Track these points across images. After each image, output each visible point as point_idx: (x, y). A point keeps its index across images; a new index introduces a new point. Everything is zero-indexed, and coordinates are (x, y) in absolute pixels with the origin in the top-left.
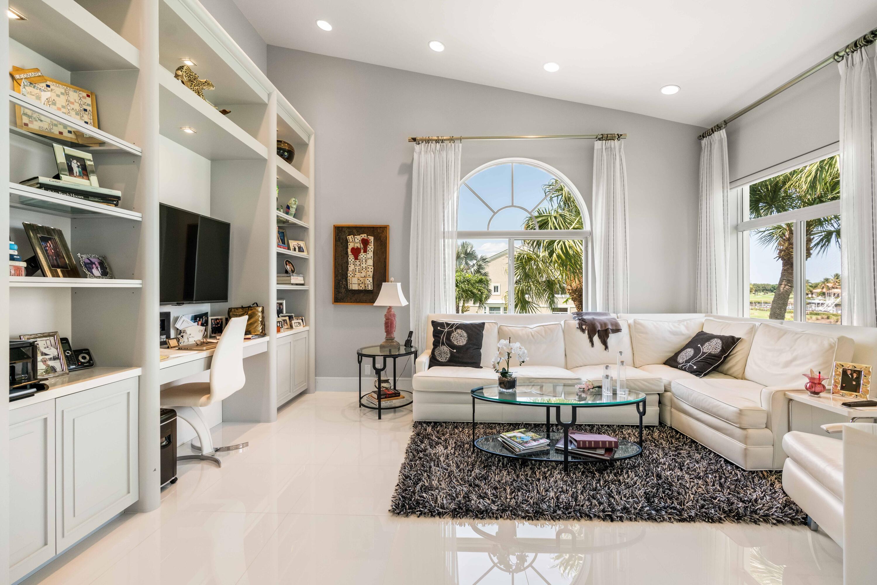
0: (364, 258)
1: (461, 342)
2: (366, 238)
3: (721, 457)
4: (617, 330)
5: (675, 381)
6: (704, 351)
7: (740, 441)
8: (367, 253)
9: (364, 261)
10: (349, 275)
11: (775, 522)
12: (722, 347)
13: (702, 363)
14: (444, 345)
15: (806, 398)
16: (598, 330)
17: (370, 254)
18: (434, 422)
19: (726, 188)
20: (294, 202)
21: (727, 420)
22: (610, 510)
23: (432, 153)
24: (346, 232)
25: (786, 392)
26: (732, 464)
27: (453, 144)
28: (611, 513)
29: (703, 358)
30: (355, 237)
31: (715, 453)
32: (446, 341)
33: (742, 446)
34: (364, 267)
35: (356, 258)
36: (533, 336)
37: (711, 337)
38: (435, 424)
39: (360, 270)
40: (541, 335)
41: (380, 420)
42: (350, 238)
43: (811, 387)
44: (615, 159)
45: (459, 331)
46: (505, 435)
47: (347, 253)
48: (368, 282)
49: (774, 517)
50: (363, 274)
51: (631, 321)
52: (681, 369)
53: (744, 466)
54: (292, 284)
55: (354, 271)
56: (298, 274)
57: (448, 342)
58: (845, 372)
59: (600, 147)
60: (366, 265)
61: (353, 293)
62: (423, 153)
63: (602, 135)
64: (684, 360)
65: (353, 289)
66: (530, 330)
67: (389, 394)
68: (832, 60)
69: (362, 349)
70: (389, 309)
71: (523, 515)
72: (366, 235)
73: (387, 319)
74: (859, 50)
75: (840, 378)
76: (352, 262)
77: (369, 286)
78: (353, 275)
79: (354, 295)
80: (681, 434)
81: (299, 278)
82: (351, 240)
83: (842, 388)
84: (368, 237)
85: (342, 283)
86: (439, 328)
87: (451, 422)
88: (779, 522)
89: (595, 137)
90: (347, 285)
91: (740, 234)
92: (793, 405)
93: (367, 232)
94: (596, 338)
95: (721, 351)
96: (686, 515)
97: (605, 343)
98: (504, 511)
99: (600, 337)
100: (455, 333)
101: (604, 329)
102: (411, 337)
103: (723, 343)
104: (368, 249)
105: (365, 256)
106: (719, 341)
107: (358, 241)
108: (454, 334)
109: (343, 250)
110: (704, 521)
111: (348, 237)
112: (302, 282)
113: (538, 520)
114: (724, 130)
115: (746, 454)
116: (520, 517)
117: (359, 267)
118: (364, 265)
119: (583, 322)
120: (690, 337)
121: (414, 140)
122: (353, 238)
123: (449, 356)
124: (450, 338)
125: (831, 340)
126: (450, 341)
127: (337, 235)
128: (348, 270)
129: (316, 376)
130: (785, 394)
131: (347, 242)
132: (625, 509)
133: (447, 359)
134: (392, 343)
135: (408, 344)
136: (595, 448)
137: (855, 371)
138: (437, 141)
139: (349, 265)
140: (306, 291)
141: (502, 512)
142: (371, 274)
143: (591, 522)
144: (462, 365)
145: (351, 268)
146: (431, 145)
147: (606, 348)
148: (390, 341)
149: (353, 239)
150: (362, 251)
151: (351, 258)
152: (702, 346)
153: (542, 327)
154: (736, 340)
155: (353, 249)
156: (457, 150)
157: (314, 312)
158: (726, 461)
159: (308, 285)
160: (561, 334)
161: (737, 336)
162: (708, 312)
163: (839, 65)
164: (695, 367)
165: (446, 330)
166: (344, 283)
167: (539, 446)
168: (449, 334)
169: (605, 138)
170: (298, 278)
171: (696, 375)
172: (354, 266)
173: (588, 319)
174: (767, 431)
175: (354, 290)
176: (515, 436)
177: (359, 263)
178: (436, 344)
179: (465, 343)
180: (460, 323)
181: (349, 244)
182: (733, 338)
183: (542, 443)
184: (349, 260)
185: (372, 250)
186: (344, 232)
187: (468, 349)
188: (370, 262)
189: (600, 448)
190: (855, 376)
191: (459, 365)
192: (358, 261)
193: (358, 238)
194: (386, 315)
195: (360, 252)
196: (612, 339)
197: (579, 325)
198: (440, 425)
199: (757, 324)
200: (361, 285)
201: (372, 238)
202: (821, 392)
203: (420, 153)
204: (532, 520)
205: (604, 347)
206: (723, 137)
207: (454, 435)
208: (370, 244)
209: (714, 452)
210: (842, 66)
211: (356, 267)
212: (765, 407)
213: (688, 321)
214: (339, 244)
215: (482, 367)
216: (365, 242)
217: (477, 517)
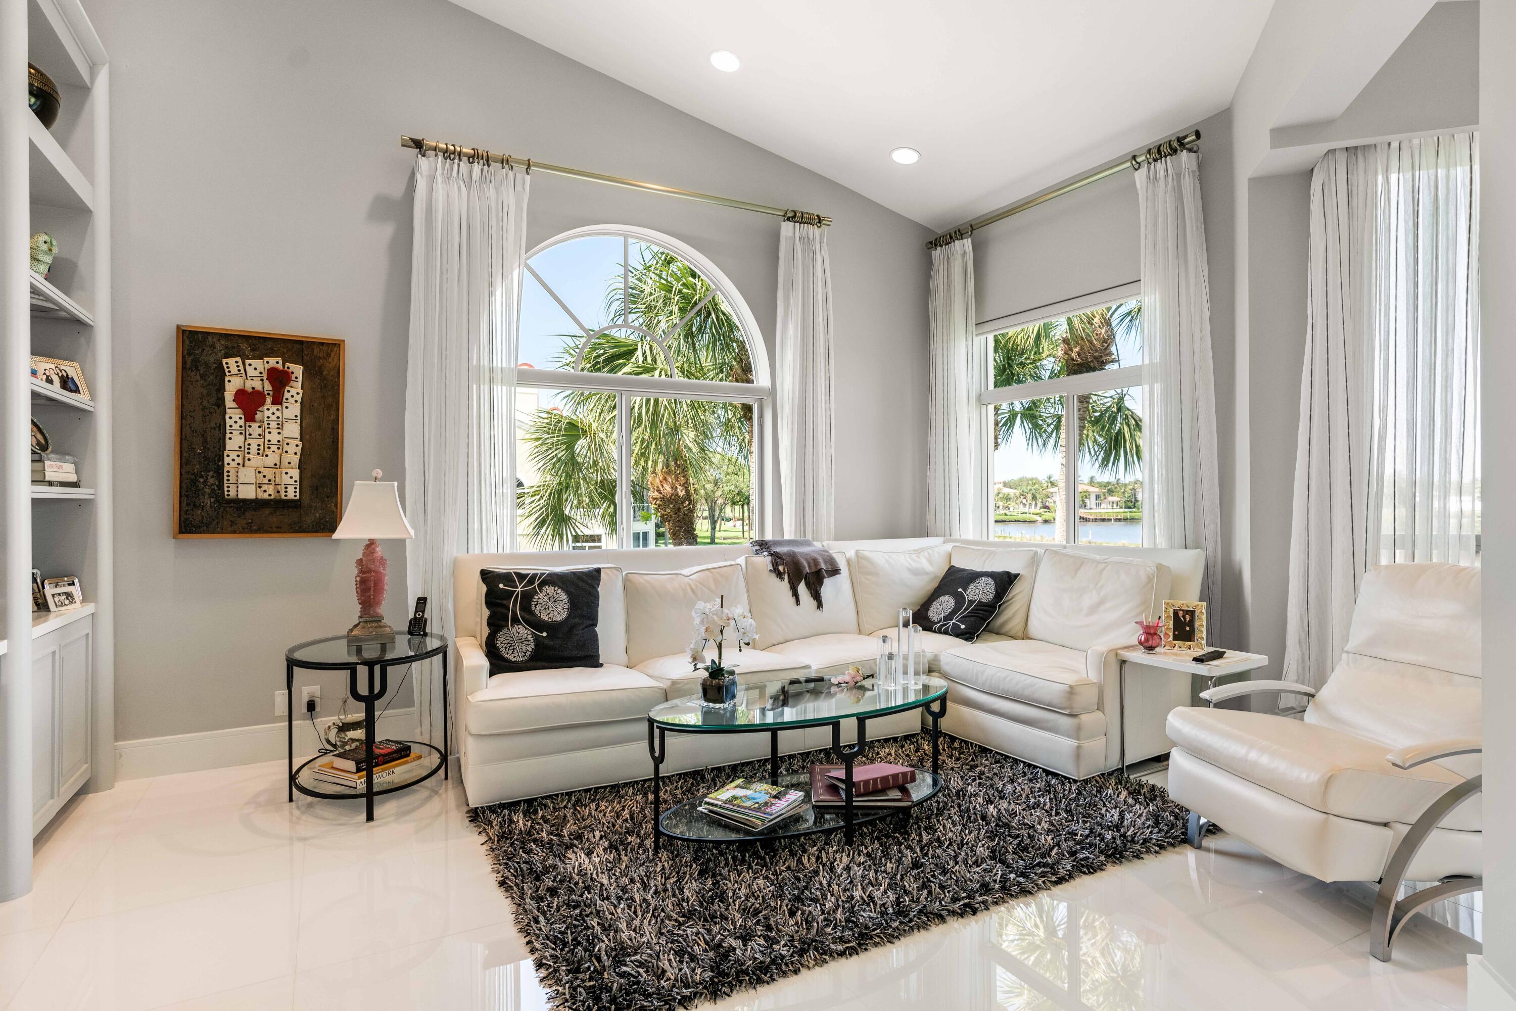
0: (273, 418)
1: (556, 613)
2: (280, 366)
3: (1035, 767)
4: (835, 571)
5: (948, 651)
6: (971, 598)
7: (1069, 737)
8: (285, 405)
9: (273, 425)
10: (227, 460)
11: (1157, 849)
12: (997, 591)
13: (972, 619)
14: (519, 622)
15: (1139, 656)
16: (805, 573)
17: (293, 409)
18: (525, 801)
19: (970, 333)
20: (45, 247)
21: (1049, 708)
22: (965, 895)
23: (462, 183)
24: (218, 347)
25: (1119, 652)
26: (1055, 775)
27: (511, 174)
28: (968, 900)
29: (972, 610)
30: (247, 362)
31: (1024, 763)
32: (523, 613)
33: (1072, 743)
34: (274, 441)
35: (250, 417)
36: (692, 590)
37: (974, 576)
38: (530, 805)
39: (261, 447)
40: (710, 590)
41: (371, 824)
42: (232, 364)
43: (1147, 640)
44: (814, 260)
45: (549, 589)
46: (716, 799)
47: (221, 402)
48: (286, 479)
49: (1154, 841)
50: (272, 459)
51: (851, 554)
52: (939, 632)
53: (1075, 774)
54: (50, 484)
55: (244, 451)
56: (63, 453)
57: (527, 617)
58: (1176, 613)
59: (791, 234)
60: (280, 437)
61: (238, 509)
62: (439, 179)
63: (795, 212)
64: (942, 616)
65: (240, 497)
66: (687, 579)
67: (384, 755)
68: (1128, 164)
69: (292, 650)
70: (368, 546)
71: (840, 947)
72: (280, 360)
73: (361, 572)
74: (1163, 159)
75: (1171, 622)
76: (236, 427)
77: (291, 490)
78: (240, 460)
79: (244, 513)
80: (962, 741)
81: (64, 465)
82: (234, 370)
83: (1176, 638)
84: (288, 364)
85: (205, 482)
86: (501, 586)
87: (562, 794)
88: (1161, 847)
89: (782, 214)
90: (221, 486)
91: (984, 408)
92: (1126, 667)
93: (284, 353)
94: (802, 588)
95: (995, 596)
96: (1061, 870)
97: (817, 597)
98: (802, 952)
99: (808, 585)
100: (541, 595)
101: (814, 570)
102: (423, 612)
103: (996, 583)
104: (287, 395)
105: (278, 414)
106: (990, 580)
107: (257, 373)
108: (540, 597)
109: (208, 395)
110: (1084, 873)
111: (224, 361)
112: (73, 478)
113: (866, 950)
114: (969, 240)
115: (1078, 754)
116: (835, 955)
117: (260, 441)
118: (274, 437)
119: (778, 560)
120: (936, 577)
121: (418, 144)
122: (240, 363)
123: (531, 647)
124: (531, 605)
125: (1148, 569)
126: (531, 613)
127: (189, 354)
128: (224, 448)
129: (117, 739)
130: (1117, 655)
131: (221, 374)
132: (985, 888)
133: (528, 654)
134: (378, 630)
135: (418, 626)
136: (883, 791)
137: (1187, 612)
138: (474, 157)
139: (228, 436)
140: (85, 506)
141: (801, 956)
142: (295, 460)
143: (944, 925)
144: (564, 664)
145: (234, 442)
146: (459, 165)
147: (820, 604)
148: (374, 624)
149: (241, 368)
150: (269, 400)
151: (234, 416)
152: (965, 590)
153: (706, 572)
154: (1013, 577)
155: (242, 396)
156: (519, 188)
157: (111, 561)
158: (1048, 773)
159: (94, 485)
160: (742, 584)
161: (1014, 571)
162: (946, 534)
163: (1137, 174)
164: (963, 627)
165: (519, 589)
166: (211, 481)
167: (791, 806)
168: (527, 597)
169: (794, 217)
170: (61, 466)
171: (966, 639)
172: (242, 437)
173: (785, 554)
174: (1100, 714)
175: (245, 501)
176: (735, 798)
177: (260, 431)
178: (496, 623)
179: (565, 615)
180: (547, 572)
181: (227, 379)
182: (1008, 573)
183: (795, 801)
184: (229, 422)
185: (299, 398)
186: (213, 346)
187: (573, 627)
188: (293, 430)
189: (890, 788)
190: (1188, 618)
191: (558, 664)
192: (255, 425)
193: (258, 367)
194: (360, 562)
195: (263, 403)
196: (828, 588)
197: (773, 565)
198: (540, 804)
199: (1041, 551)
200: (265, 487)
201: (297, 370)
202: (1157, 647)
203: (432, 179)
204: (857, 954)
205: (815, 603)
206: (967, 250)
207: (584, 820)
208: (292, 383)
209: (1022, 762)
210: (1140, 177)
211: (249, 441)
212: (1093, 677)
213: (929, 551)
214: (195, 376)
215: (601, 665)
216: (279, 379)
217: (760, 981)
